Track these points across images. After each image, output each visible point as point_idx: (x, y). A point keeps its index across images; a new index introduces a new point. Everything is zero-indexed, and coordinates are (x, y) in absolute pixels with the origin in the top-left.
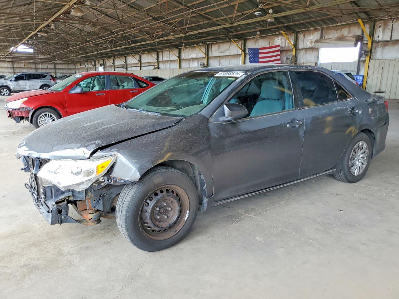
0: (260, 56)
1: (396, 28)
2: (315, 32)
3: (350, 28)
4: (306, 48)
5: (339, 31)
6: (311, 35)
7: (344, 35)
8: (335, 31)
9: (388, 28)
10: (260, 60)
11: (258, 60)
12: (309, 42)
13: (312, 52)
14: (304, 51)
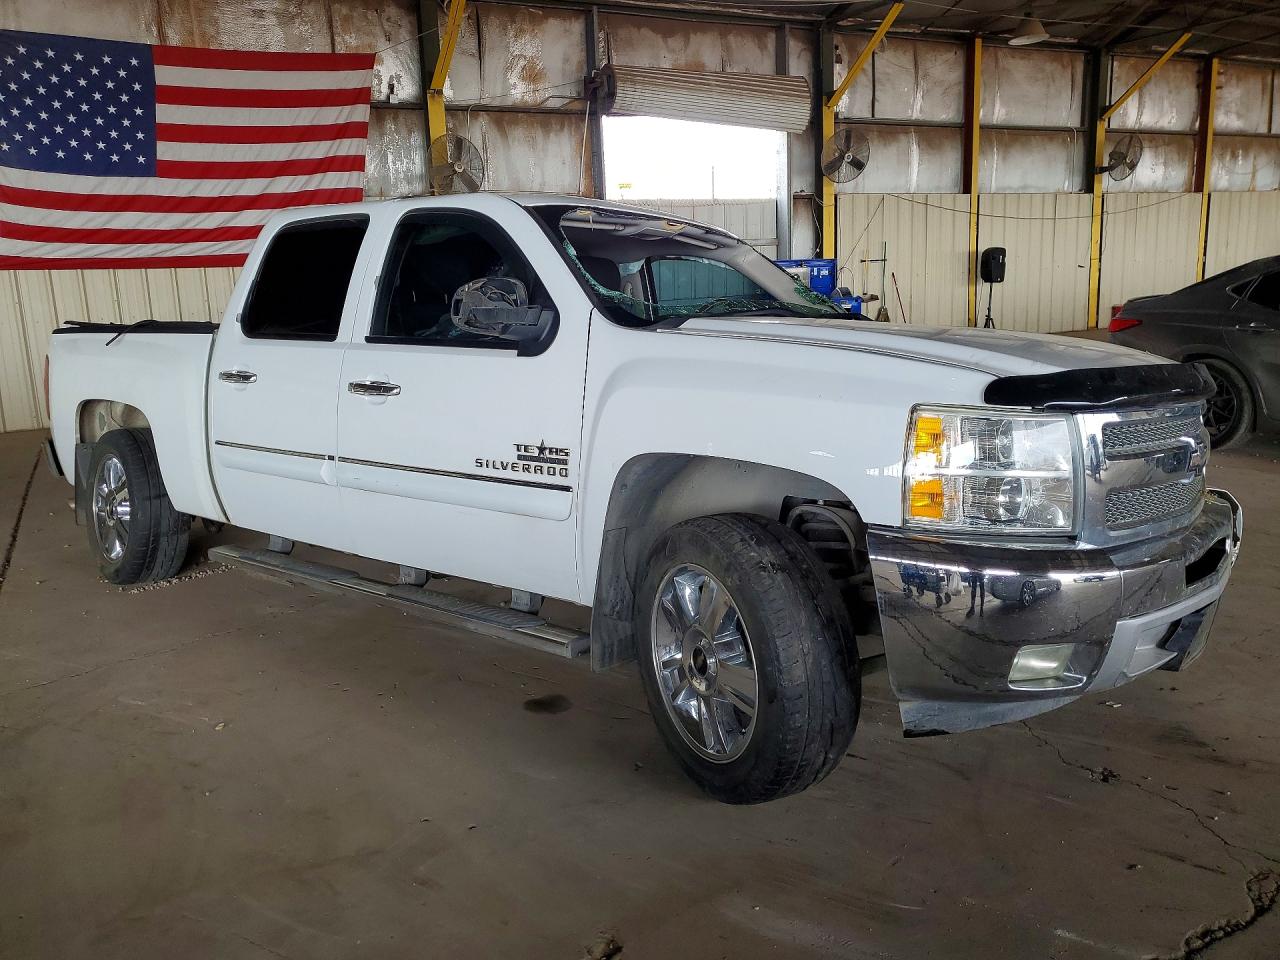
0: (166, 114)
1: (888, 74)
2: (546, 17)
3: (723, 35)
4: (496, 103)
5: (676, 42)
6: (522, 31)
7: (703, 65)
8: (659, 39)
9: (863, 70)
10: (167, 151)
11: (151, 152)
12: (518, 69)
13: (539, 134)
14: (483, 120)
